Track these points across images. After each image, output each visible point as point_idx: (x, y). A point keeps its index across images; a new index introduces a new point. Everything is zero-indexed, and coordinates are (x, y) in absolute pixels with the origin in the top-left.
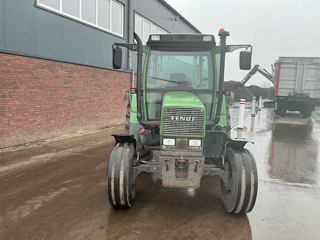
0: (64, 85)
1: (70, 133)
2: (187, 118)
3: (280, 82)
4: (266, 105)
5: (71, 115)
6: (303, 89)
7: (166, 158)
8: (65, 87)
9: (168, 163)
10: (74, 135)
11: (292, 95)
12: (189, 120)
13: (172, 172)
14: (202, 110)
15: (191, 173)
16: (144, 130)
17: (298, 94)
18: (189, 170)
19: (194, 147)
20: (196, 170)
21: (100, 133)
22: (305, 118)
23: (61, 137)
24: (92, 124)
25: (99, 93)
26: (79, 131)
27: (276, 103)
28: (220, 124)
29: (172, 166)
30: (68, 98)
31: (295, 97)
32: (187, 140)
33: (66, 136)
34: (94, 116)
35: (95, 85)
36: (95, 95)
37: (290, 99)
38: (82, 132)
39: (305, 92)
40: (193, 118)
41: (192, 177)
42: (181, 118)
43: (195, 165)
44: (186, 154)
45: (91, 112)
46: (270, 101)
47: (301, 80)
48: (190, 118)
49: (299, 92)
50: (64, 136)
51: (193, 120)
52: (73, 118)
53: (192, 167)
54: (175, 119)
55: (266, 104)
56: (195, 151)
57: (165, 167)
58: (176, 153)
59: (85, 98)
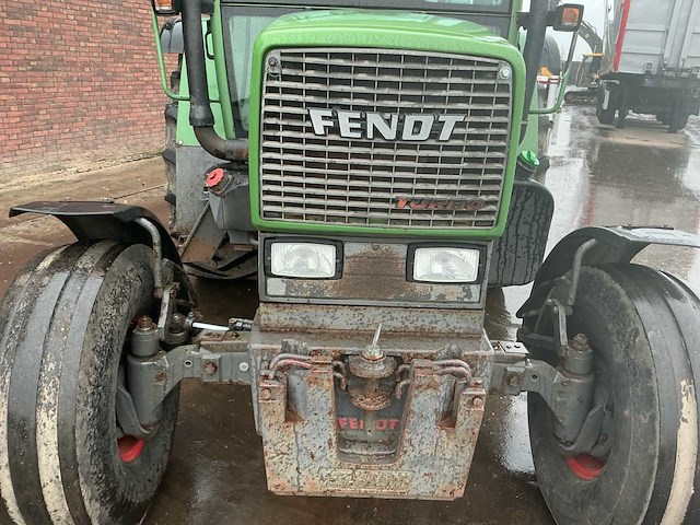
0: (8, 22)
1: (46, 170)
2: (410, 120)
3: (628, 36)
4: (571, 99)
5: (43, 114)
6: (683, 56)
7: (286, 349)
8: (12, 28)
9: (294, 380)
10: (57, 177)
11: (654, 71)
12: (424, 134)
13: (318, 429)
14: (506, 72)
15: (423, 432)
16: (220, 173)
17: (669, 70)
18: (413, 419)
19: (440, 290)
20: (448, 418)
21: (136, 170)
22: (672, 130)
23: (14, 182)
24: (115, 143)
25: (130, 53)
26: (72, 163)
27: (607, 94)
28: (525, 153)
29: (319, 397)
30: (28, 62)
31: (659, 76)
32: (401, 250)
33: (32, 177)
34: (120, 120)
35: (115, 27)
36: (117, 58)
37: (648, 82)
38: (83, 166)
39: (688, 65)
40: (450, 121)
41: (427, 450)
42: (374, 119)
43: (443, 391)
44: (397, 324)
45: (109, 108)
46: (580, 89)
47: (681, 30)
48: (428, 121)
49: (671, 63)
50: (23, 179)
51: (445, 135)
52: (49, 125)
53: (426, 403)
54: (335, 130)
55: (569, 98)
56: (444, 306)
57: (279, 405)
58: (343, 320)
59: (86, 64)
